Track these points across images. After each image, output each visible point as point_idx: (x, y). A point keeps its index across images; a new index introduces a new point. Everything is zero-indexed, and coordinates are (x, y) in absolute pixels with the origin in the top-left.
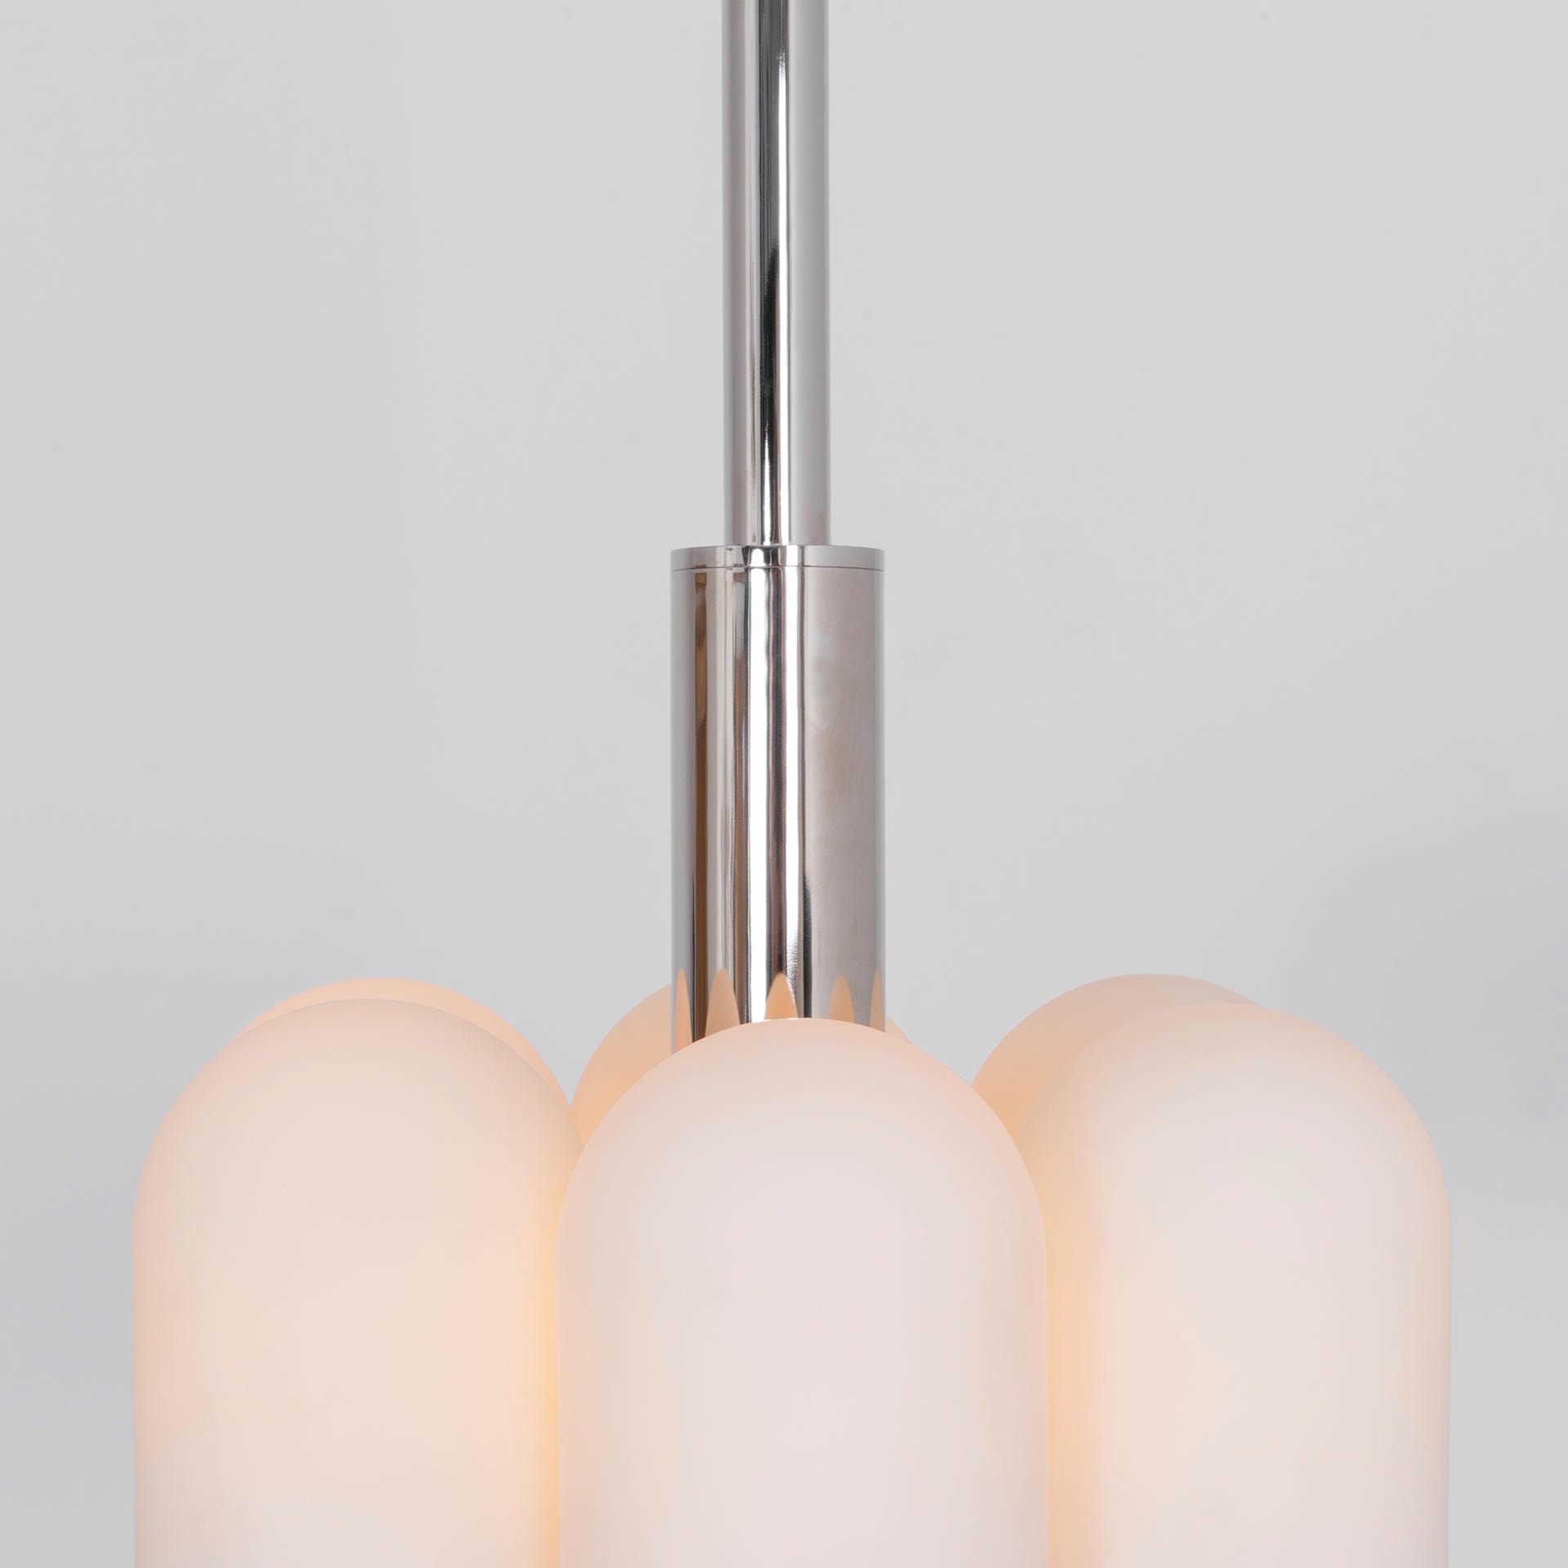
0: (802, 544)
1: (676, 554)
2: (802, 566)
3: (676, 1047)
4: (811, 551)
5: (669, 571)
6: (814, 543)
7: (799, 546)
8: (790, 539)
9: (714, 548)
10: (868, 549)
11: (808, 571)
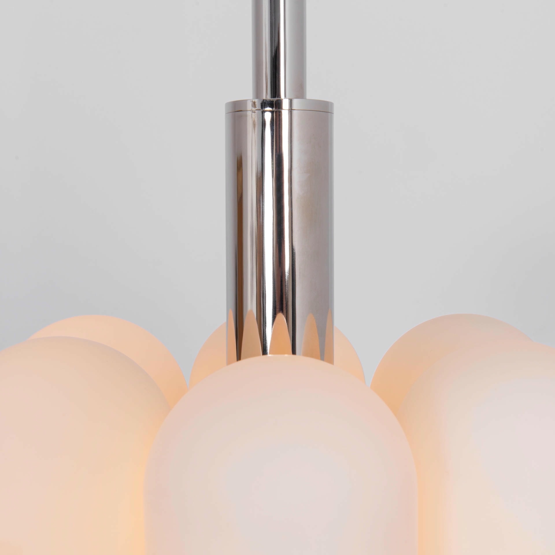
0: (290, 98)
1: (228, 104)
2: (291, 110)
3: (229, 362)
4: (295, 102)
5: (224, 114)
6: (297, 97)
7: (289, 99)
8: (285, 96)
9: (246, 101)
10: (326, 101)
11: (295, 113)
